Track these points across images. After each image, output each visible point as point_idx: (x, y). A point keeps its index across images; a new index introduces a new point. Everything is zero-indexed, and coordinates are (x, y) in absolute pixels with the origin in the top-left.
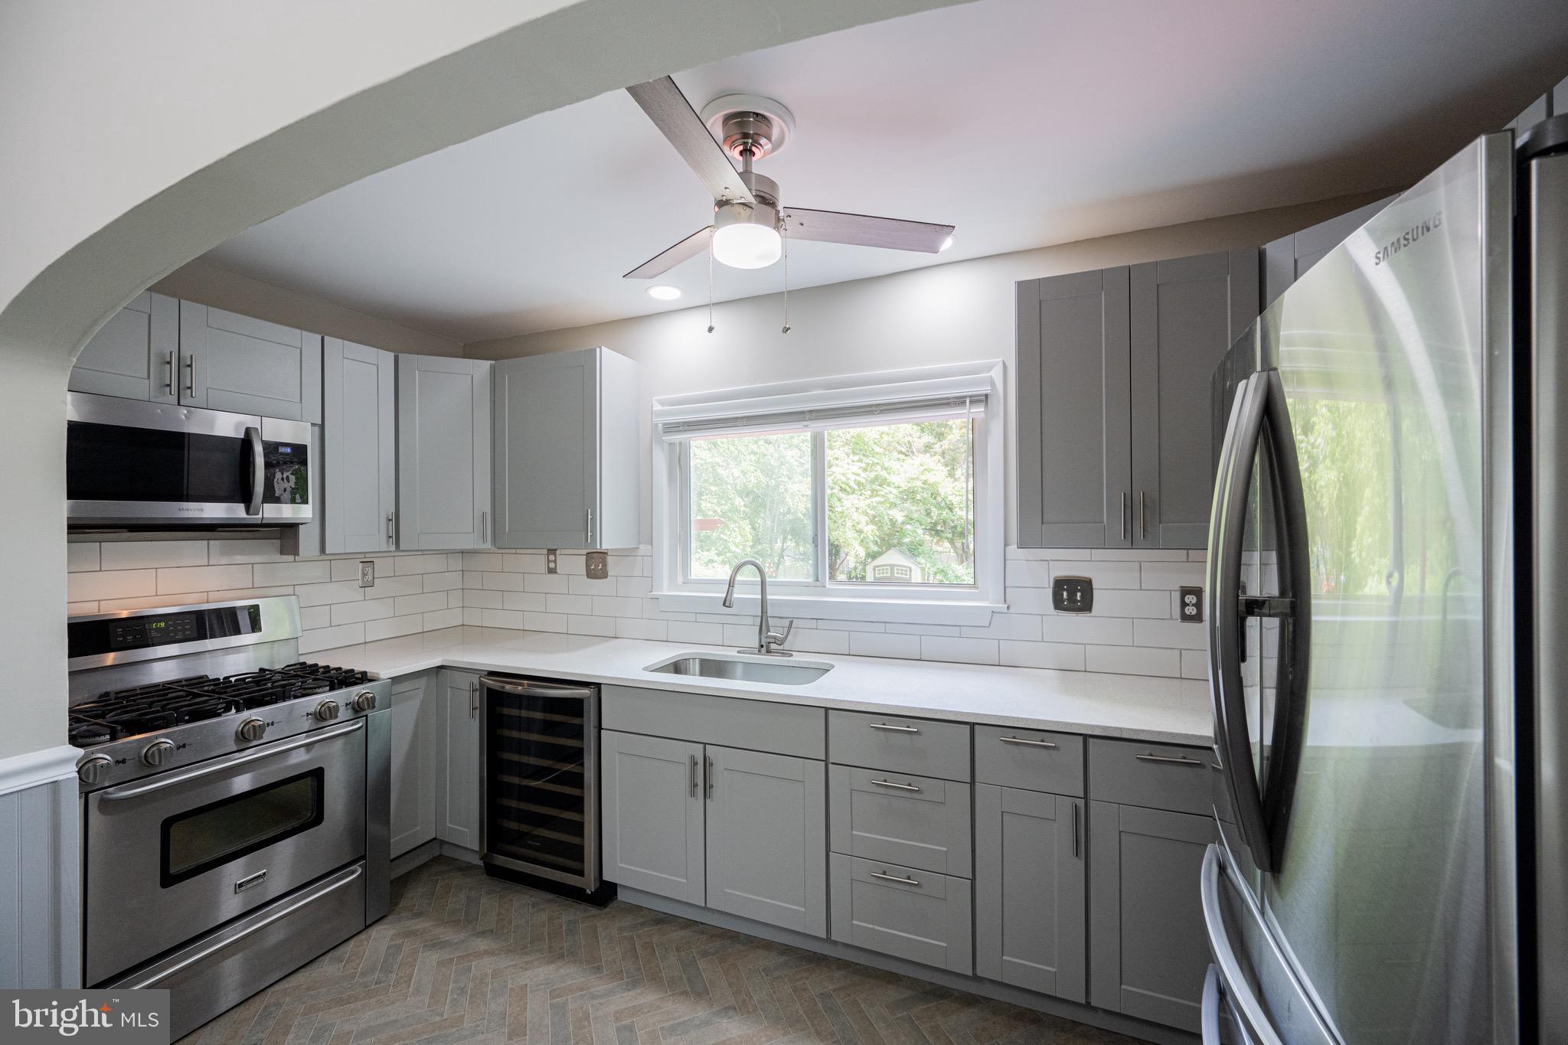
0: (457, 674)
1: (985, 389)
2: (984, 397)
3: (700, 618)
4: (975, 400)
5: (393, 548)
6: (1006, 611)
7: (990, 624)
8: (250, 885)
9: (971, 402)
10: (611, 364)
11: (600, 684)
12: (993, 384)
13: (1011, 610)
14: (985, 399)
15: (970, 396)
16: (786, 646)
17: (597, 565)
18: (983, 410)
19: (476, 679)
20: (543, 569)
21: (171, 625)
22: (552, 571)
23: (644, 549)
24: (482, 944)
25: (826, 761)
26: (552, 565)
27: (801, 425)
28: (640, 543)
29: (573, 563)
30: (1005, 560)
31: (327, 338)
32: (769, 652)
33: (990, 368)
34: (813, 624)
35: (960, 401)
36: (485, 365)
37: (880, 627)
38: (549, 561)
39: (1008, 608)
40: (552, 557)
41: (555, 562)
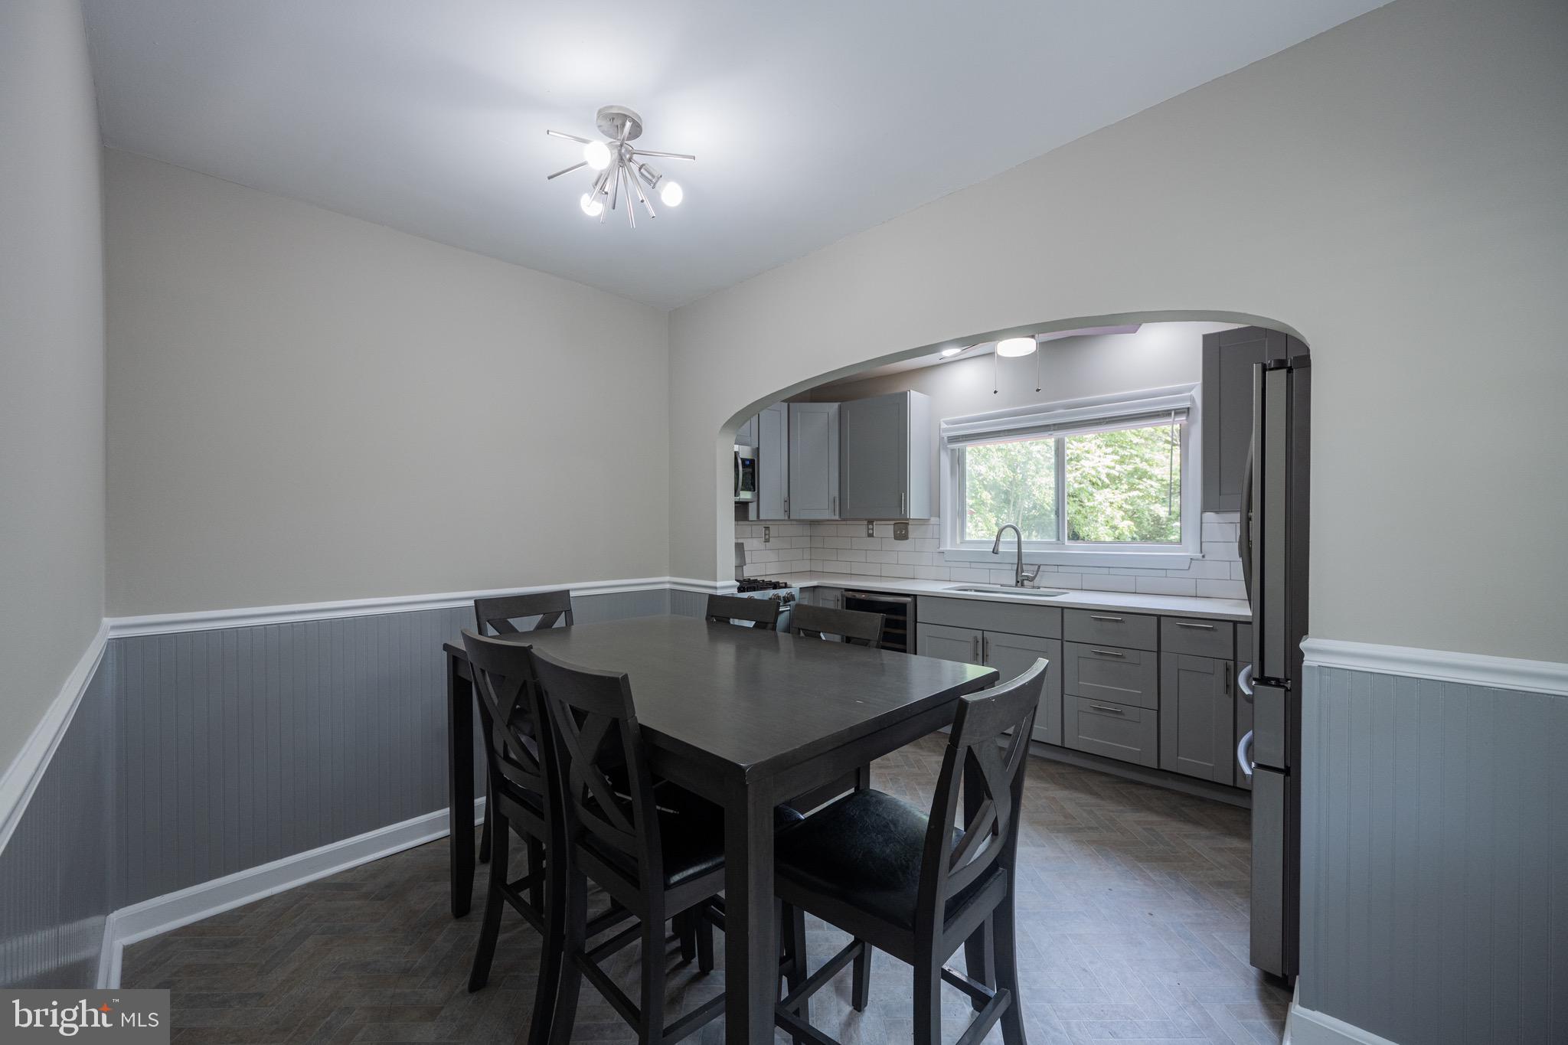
0: (826, 591)
1: (1187, 404)
2: (1186, 410)
3: (973, 565)
4: (1178, 412)
5: (787, 518)
6: (1201, 558)
7: (1189, 567)
9: (1175, 413)
10: (916, 400)
11: (916, 595)
12: (1192, 400)
13: (1206, 558)
14: (1187, 411)
15: (1175, 410)
16: (1036, 582)
17: (902, 532)
18: (1184, 418)
19: (838, 594)
20: (864, 534)
22: (871, 535)
23: (934, 520)
25: (1062, 640)
26: (871, 531)
27: (1046, 434)
28: (931, 516)
29: (885, 530)
30: (1201, 523)
32: (1023, 585)
33: (1191, 389)
34: (1056, 568)
35: (1167, 413)
36: (836, 405)
37: (1106, 571)
38: (868, 529)
39: (1203, 556)
40: (870, 527)
41: (873, 529)
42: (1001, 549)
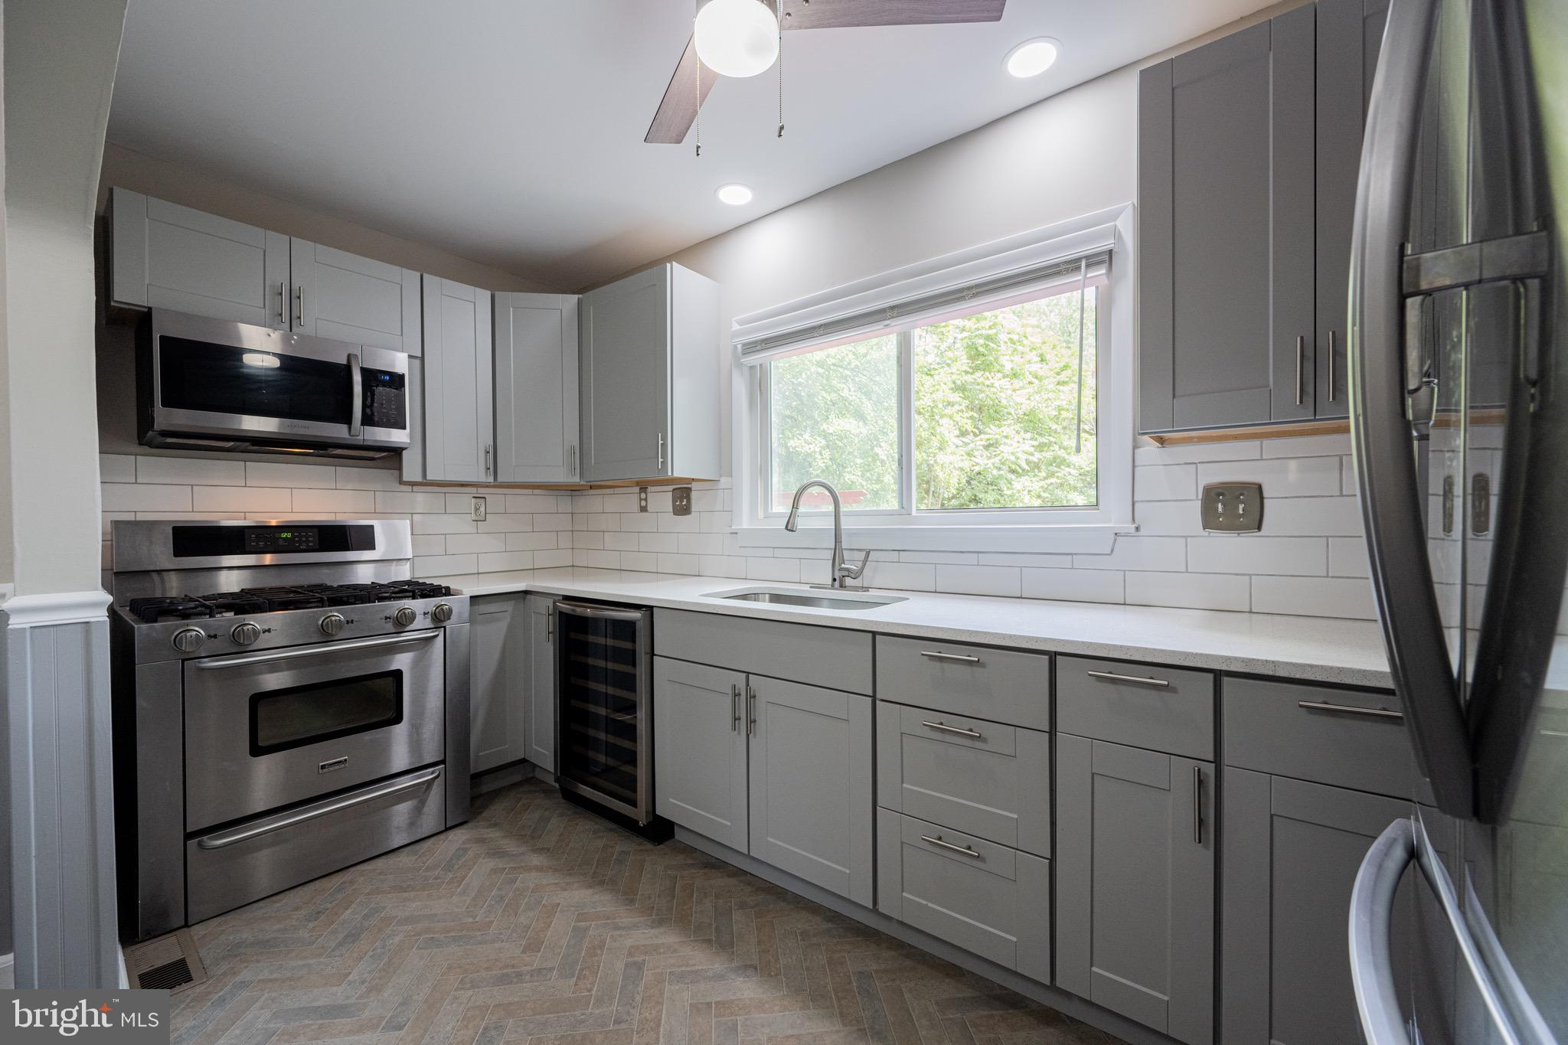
0: (538, 598)
1: (1108, 244)
2: (1106, 257)
3: (778, 553)
4: (1093, 261)
5: (491, 479)
6: (1133, 531)
7: (1112, 551)
8: (332, 769)
9: (1088, 266)
10: (681, 279)
11: (653, 607)
12: (1117, 234)
13: (1143, 532)
14: (1108, 257)
15: (1087, 257)
16: (865, 580)
17: (683, 496)
18: (1104, 271)
19: (550, 602)
20: (636, 508)
21: (297, 536)
22: (644, 509)
23: (724, 481)
24: (536, 860)
25: (874, 697)
26: (643, 503)
27: (879, 326)
28: (721, 476)
29: (662, 500)
30: (1134, 467)
31: (426, 276)
32: (842, 586)
33: (1115, 216)
34: (894, 556)
35: (1072, 266)
36: (573, 299)
37: (972, 558)
38: (641, 500)
39: (1137, 529)
40: (643, 496)
41: (646, 500)
42: (801, 524)
